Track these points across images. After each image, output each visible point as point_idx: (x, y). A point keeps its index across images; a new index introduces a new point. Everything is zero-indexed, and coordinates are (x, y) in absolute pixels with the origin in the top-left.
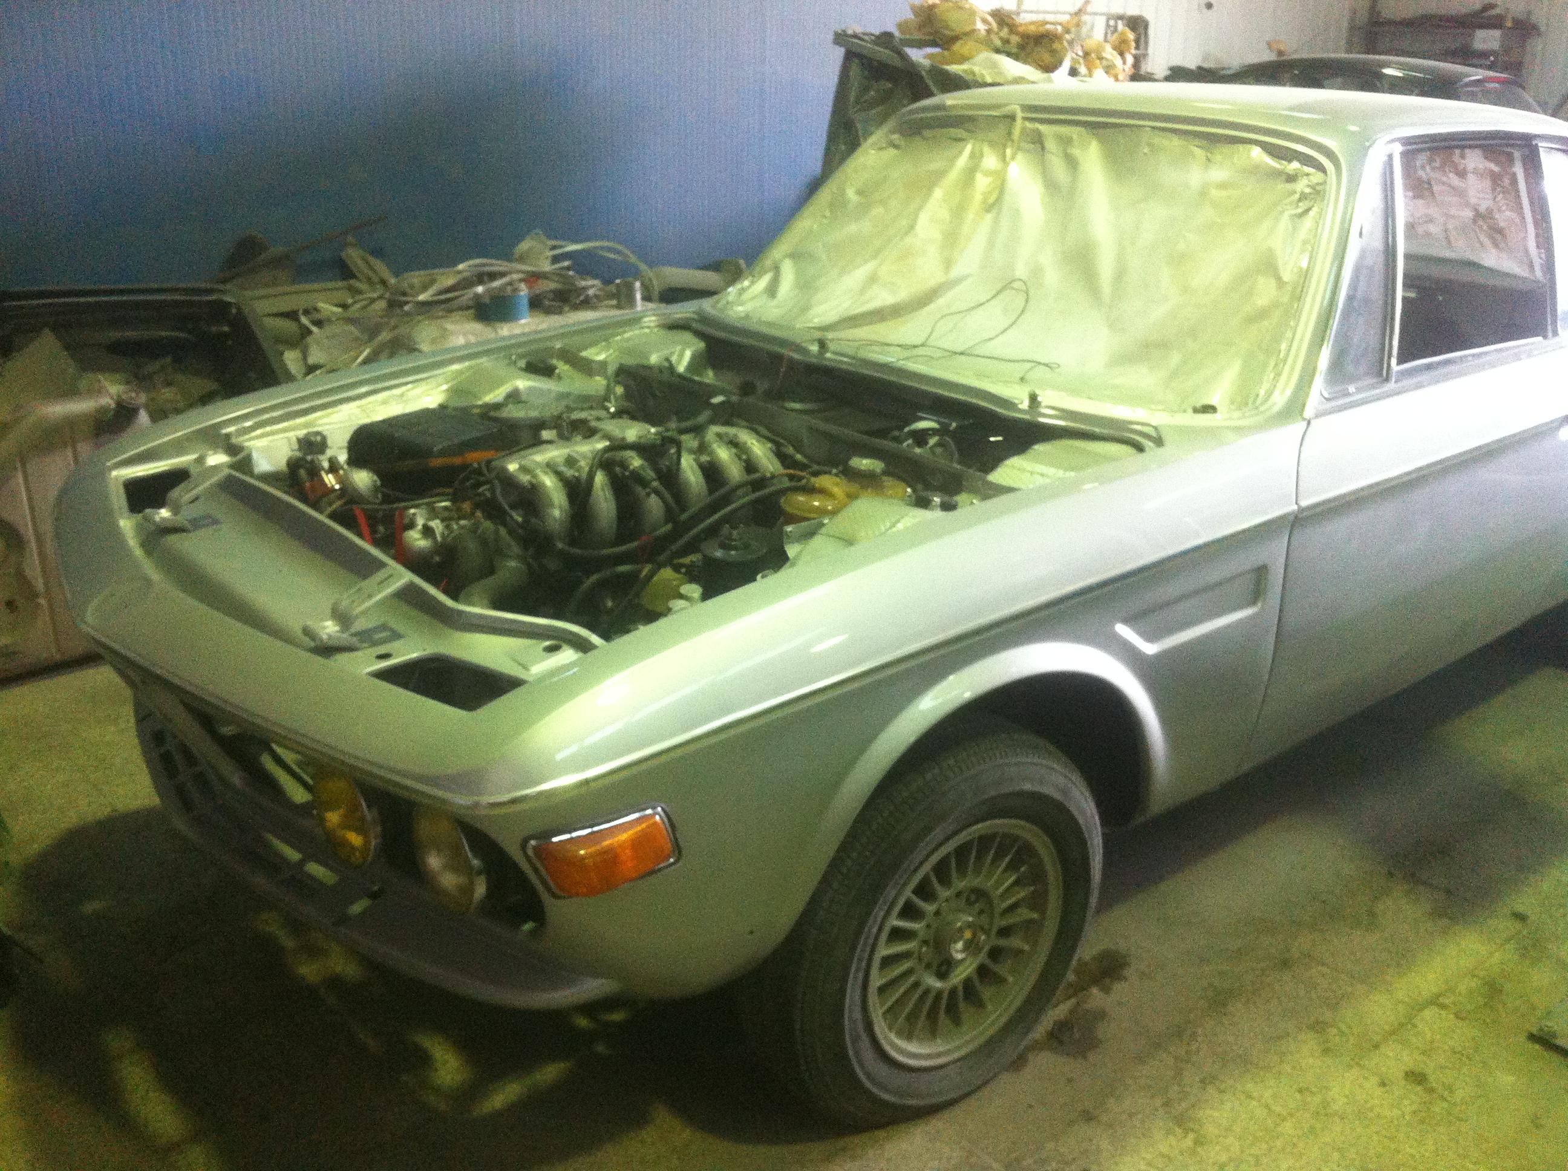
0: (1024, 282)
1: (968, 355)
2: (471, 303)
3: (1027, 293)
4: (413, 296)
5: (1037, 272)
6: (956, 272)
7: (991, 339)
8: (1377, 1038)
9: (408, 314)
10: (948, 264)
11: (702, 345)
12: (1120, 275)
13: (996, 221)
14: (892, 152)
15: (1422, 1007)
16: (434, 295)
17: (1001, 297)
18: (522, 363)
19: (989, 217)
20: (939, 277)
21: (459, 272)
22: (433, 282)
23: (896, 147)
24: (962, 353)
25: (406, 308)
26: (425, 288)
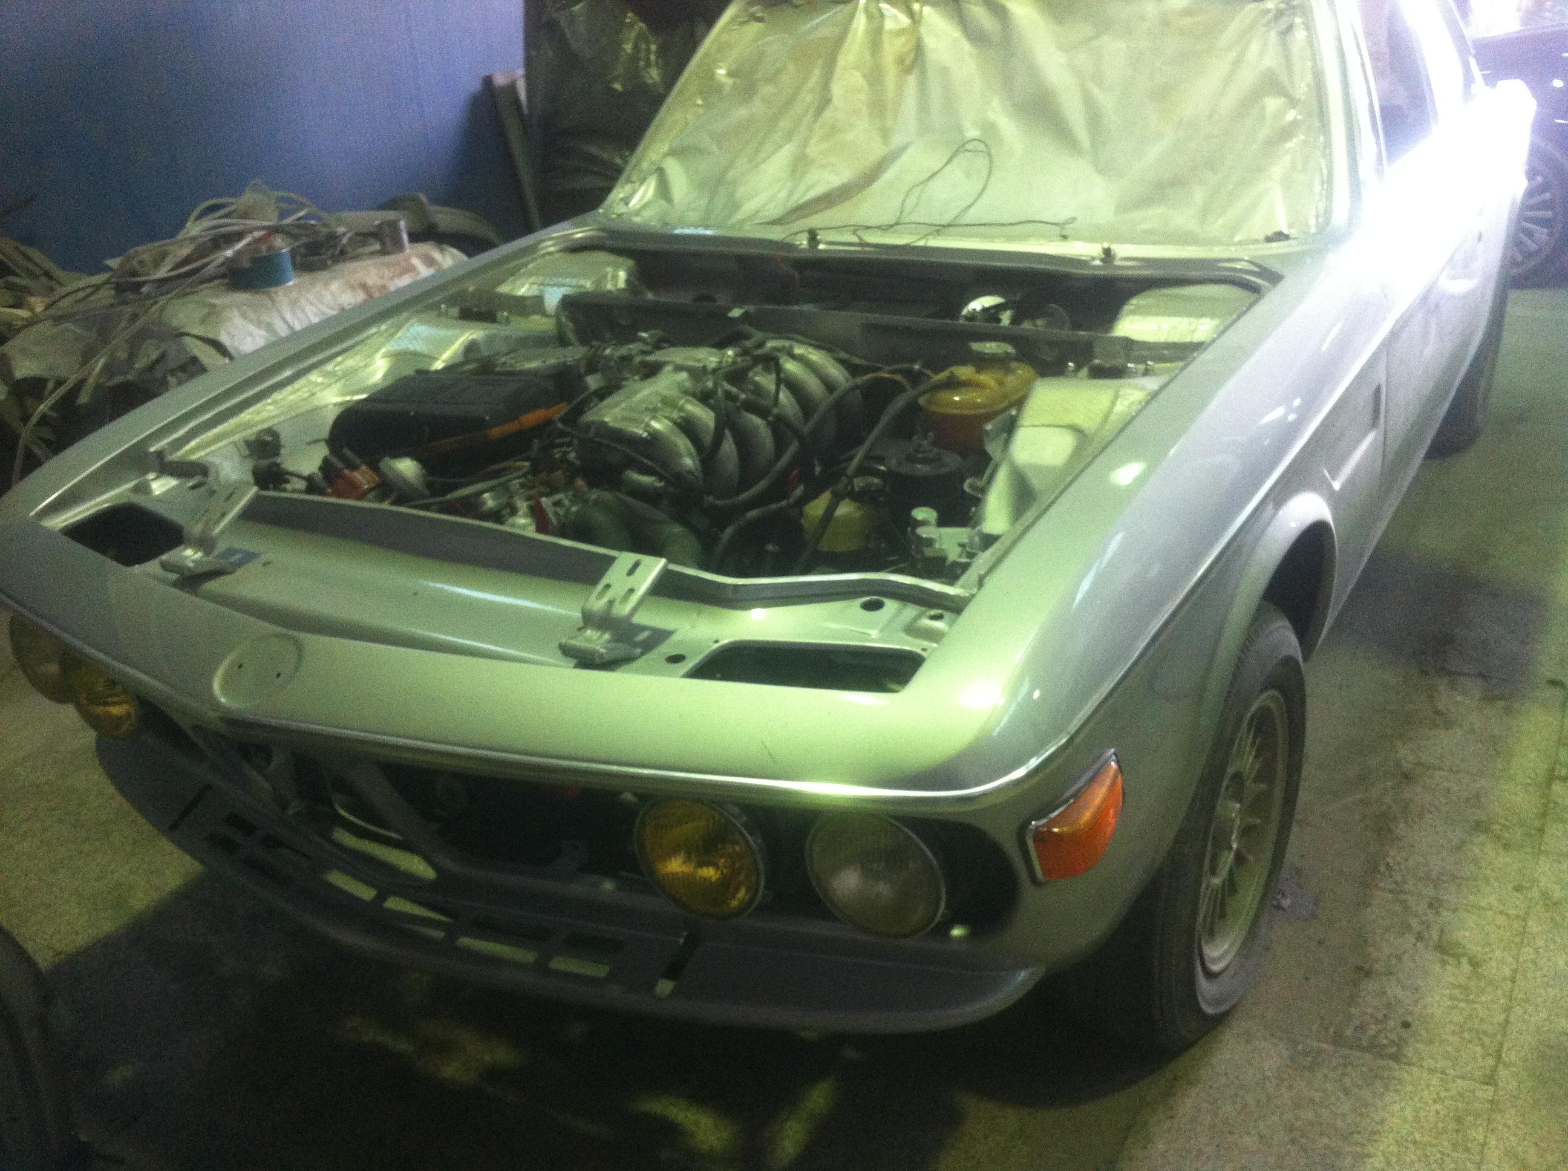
0: (979, 140)
1: (955, 226)
2: (223, 270)
3: (990, 155)
4: (148, 274)
5: (990, 128)
6: (897, 140)
7: (969, 207)
8: (1537, 824)
9: (148, 296)
10: (885, 134)
11: (630, 262)
12: (1094, 118)
13: (923, 85)
14: (757, 26)
15: (1549, 786)
16: (172, 270)
17: (955, 162)
18: (455, 311)
19: (912, 80)
20: (877, 150)
21: (193, 239)
22: (164, 255)
23: (760, 20)
24: (949, 225)
25: (144, 290)
26: (157, 264)
